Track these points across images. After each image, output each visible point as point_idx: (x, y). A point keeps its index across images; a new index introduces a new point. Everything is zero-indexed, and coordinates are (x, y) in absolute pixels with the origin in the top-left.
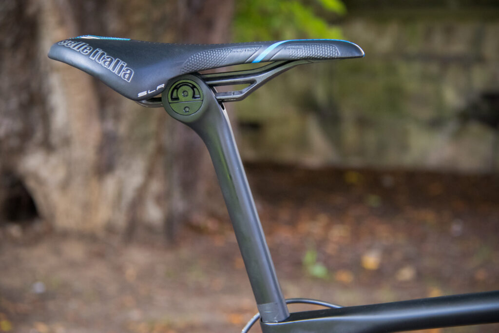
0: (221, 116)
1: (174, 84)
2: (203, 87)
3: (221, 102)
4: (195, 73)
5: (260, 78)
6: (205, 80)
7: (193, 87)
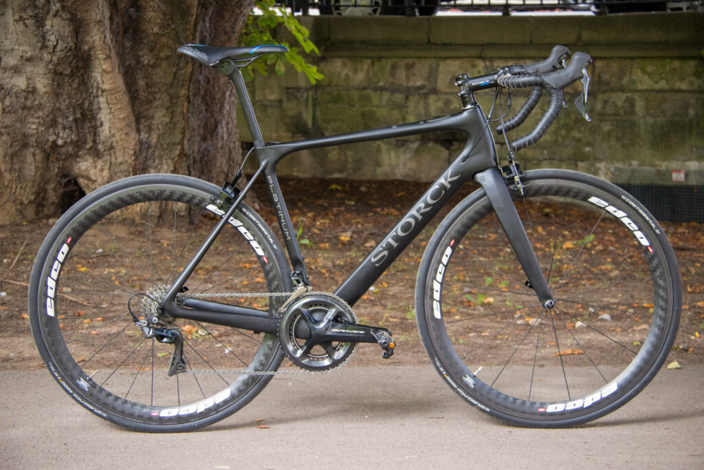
0: (238, 73)
1: (222, 61)
2: (232, 63)
3: (239, 68)
4: (228, 57)
5: (252, 59)
6: (233, 60)
7: (229, 62)
